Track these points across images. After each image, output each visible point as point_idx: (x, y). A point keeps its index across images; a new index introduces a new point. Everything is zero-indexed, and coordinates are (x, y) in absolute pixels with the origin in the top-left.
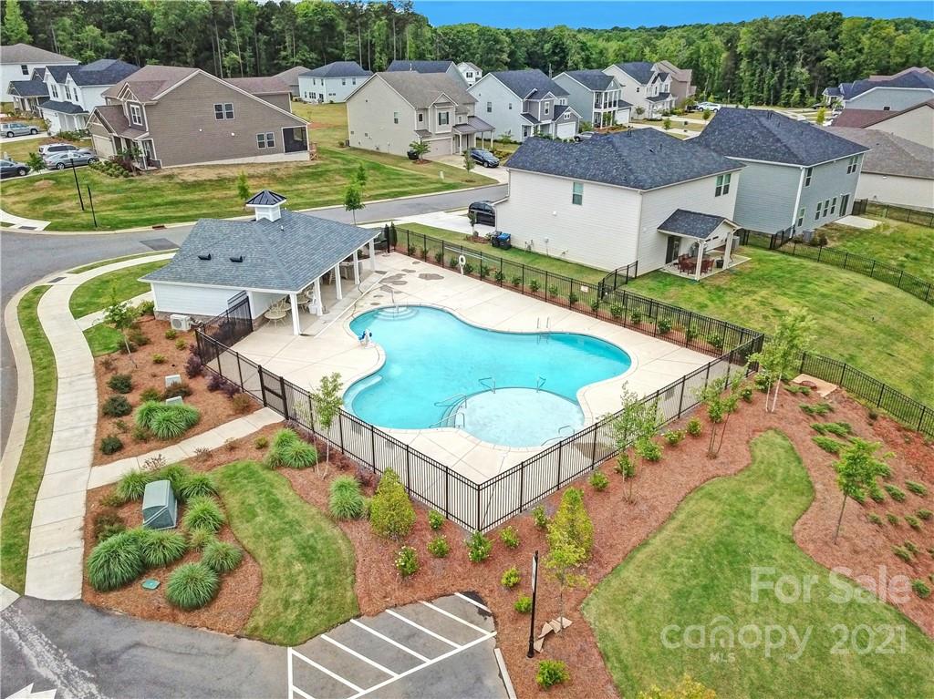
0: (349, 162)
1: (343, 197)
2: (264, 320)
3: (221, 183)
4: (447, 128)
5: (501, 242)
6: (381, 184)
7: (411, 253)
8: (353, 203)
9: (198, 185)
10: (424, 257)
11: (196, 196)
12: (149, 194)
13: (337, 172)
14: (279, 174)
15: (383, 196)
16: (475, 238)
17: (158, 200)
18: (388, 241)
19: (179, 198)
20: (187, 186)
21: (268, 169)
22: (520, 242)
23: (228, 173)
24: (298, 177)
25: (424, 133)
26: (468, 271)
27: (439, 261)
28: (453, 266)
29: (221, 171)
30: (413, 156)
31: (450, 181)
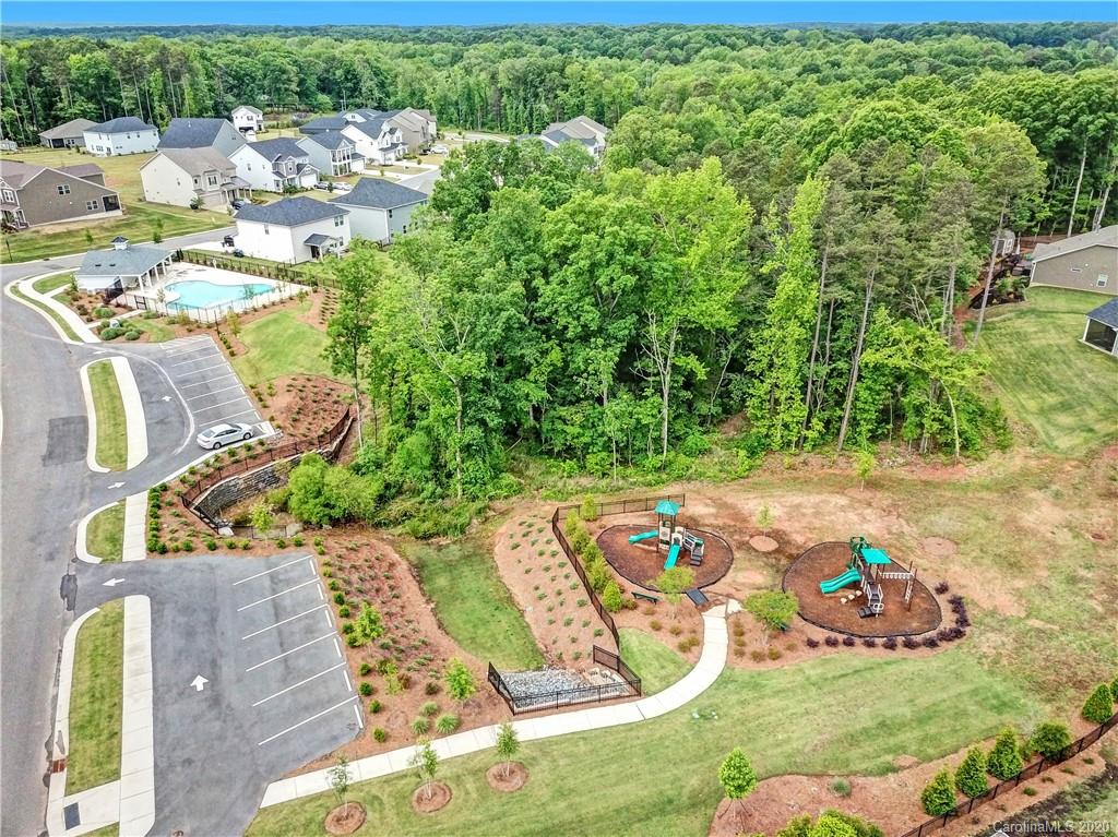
0: (150, 214)
1: (151, 236)
2: (128, 289)
3: (70, 233)
4: (217, 187)
5: (238, 254)
6: (173, 227)
7: (191, 261)
8: (157, 240)
9: (56, 236)
10: (198, 263)
11: (58, 242)
12: (31, 242)
13: (143, 222)
14: (105, 225)
15: (175, 235)
16: (227, 253)
17: (37, 246)
18: (179, 257)
19: (49, 243)
20: (49, 237)
21: (97, 222)
22: (247, 254)
23: (73, 227)
24: (118, 227)
25: (199, 191)
26: (218, 266)
27: (205, 264)
28: (212, 265)
29: (67, 226)
30: (194, 207)
31: (219, 223)
